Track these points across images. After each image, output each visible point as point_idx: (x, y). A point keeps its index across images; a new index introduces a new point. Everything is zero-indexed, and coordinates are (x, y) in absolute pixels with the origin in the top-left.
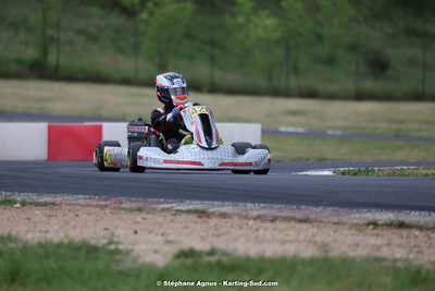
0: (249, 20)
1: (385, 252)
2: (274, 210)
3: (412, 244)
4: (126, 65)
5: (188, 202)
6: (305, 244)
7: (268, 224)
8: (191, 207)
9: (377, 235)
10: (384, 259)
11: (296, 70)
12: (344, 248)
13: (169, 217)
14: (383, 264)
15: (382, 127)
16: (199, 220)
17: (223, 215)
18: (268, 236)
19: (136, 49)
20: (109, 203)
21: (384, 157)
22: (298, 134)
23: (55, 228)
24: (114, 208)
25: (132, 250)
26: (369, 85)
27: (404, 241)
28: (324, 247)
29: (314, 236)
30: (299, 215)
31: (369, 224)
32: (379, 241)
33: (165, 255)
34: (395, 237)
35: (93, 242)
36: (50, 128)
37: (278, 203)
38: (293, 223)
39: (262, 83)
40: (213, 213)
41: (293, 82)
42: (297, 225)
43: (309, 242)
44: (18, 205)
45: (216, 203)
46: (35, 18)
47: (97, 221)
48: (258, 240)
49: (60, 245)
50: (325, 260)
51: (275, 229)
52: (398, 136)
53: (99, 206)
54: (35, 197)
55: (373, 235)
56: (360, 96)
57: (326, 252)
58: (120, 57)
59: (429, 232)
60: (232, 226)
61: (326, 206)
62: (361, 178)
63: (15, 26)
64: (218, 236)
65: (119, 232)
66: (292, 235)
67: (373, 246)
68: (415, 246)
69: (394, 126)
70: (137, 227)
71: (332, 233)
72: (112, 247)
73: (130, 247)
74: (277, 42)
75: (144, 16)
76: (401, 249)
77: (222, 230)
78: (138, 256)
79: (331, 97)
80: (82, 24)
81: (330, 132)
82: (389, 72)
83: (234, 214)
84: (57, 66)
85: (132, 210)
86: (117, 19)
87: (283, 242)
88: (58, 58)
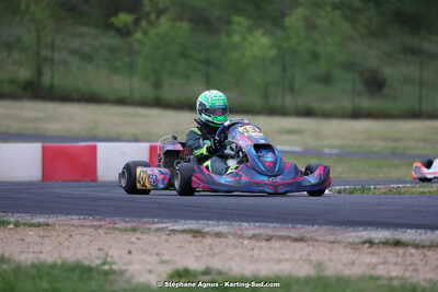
0: (244, 39)
1: (381, 271)
2: (270, 229)
3: (408, 262)
4: (121, 84)
5: (182, 221)
6: (301, 262)
7: (263, 243)
8: (186, 227)
9: (373, 253)
10: (379, 278)
11: (292, 89)
12: (340, 267)
13: (164, 237)
14: (379, 282)
15: (379, 145)
16: (194, 240)
17: (219, 235)
18: (264, 256)
19: (131, 68)
20: (102, 223)
21: (381, 176)
22: (294, 153)
23: (49, 249)
24: (108, 229)
25: (126, 270)
26: (366, 103)
27: (400, 259)
28: (320, 266)
29: (309, 255)
30: (294, 234)
31: (365, 242)
32: (374, 260)
33: (159, 275)
34: (390, 255)
35: (87, 263)
36: (43, 148)
37: (272, 222)
38: (288, 242)
39: (258, 102)
40: (208, 233)
41: (289, 101)
42: (292, 244)
43: (305, 261)
44: (11, 226)
45: (211, 222)
46: (29, 38)
47: (91, 241)
48: (253, 260)
49: (53, 266)
50: (319, 279)
51: (271, 248)
52: (395, 154)
53: (93, 226)
54: (28, 218)
55: (369, 253)
56: (357, 114)
57: (322, 270)
58: (114, 77)
59: (425, 251)
60: (227, 246)
61: (322, 225)
62: (357, 197)
63: (9, 46)
64: (213, 256)
65: (112, 252)
66: (287, 254)
67: (369, 264)
68: (410, 265)
69: (391, 144)
70: (132, 247)
71: (327, 252)
72: (106, 267)
73: (124, 268)
74: (273, 61)
75: (138, 35)
76: (396, 268)
77: (217, 250)
78: (132, 277)
79: (327, 115)
80: (77, 43)
81: (327, 151)
82: (386, 90)
83: (229, 233)
84: (52, 86)
85: (126, 230)
86: (112, 40)
87: (279, 261)
88: (52, 78)
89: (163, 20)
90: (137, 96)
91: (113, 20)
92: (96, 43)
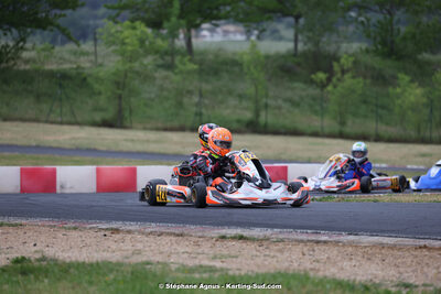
0: (404, 91)
4: (316, 123)
39: (413, 134)
58: (315, 117)
63: (241, 97)
75: (330, 88)
84: (266, 125)
86: (314, 91)
88: (266, 117)
89: (347, 76)
90: (327, 130)
91: (313, 76)
92: (304, 94)
